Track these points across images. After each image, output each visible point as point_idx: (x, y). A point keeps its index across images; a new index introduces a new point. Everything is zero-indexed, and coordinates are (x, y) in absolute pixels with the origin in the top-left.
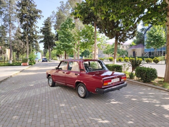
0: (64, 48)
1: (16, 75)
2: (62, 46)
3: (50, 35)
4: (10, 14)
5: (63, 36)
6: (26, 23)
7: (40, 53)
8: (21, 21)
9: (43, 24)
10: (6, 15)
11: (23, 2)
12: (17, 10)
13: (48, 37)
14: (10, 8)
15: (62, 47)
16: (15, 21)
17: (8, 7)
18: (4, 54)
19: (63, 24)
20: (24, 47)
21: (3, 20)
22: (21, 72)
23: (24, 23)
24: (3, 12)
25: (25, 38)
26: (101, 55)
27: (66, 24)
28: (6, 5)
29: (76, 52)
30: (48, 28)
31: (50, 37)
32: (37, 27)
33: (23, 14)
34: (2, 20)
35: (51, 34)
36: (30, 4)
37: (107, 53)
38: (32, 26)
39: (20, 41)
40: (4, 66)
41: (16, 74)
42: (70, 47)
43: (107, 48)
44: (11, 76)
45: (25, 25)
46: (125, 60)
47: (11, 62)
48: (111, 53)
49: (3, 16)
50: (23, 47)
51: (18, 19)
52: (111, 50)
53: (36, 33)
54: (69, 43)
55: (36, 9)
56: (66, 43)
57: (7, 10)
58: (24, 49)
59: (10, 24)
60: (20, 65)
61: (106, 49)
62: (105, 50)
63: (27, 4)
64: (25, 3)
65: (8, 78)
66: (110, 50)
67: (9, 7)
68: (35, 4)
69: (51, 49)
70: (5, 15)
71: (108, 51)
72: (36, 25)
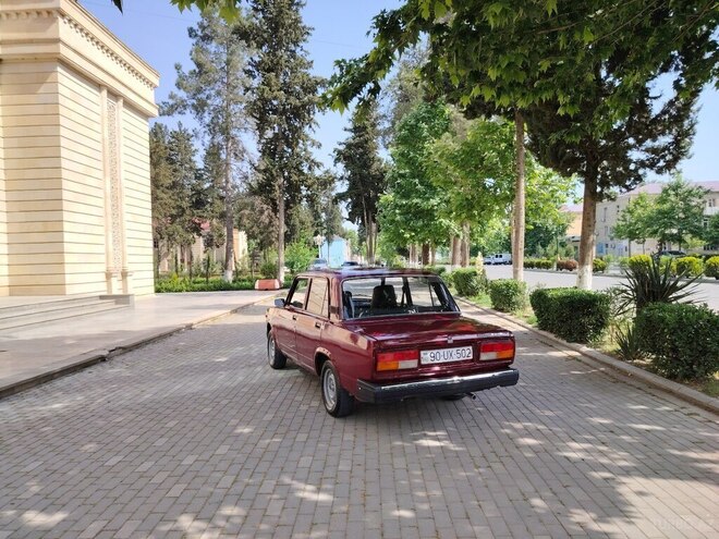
0: (407, 222)
1: (211, 323)
2: (400, 214)
3: (373, 170)
4: (228, 105)
5: (402, 172)
6: (276, 131)
7: (344, 241)
8: (262, 126)
9: (346, 130)
10: (218, 111)
11: (266, 59)
12: (247, 89)
13: (362, 179)
14: (228, 85)
15: (398, 218)
16: (246, 129)
17: (223, 82)
18: (218, 247)
19: (406, 124)
20: (271, 222)
21: (207, 129)
22: (235, 311)
23: (269, 134)
24: (208, 101)
25: (272, 190)
26: (610, 243)
27: (418, 121)
28: (217, 77)
29: (458, 236)
30: (366, 142)
31: (374, 177)
32: (313, 144)
33: (265, 101)
34: (204, 129)
35: (375, 166)
36: (292, 60)
37: (632, 236)
38: (298, 143)
39: (258, 201)
40: (202, 290)
41: (214, 319)
42: (429, 214)
43: (631, 212)
44: (189, 327)
45: (271, 140)
46: (709, 266)
47: (230, 277)
48: (655, 232)
49: (206, 114)
50: (267, 221)
51: (252, 122)
52: (651, 218)
53: (310, 168)
54: (428, 199)
55: (311, 76)
56: (415, 201)
57: (219, 93)
58: (271, 229)
59: (227, 140)
60: (252, 288)
61: (628, 216)
62: (625, 220)
63: (278, 63)
64: (272, 62)
65: (178, 331)
66: (650, 221)
67: (225, 80)
68: (309, 58)
69: (374, 225)
70: (214, 110)
71: (640, 225)
72: (312, 136)
